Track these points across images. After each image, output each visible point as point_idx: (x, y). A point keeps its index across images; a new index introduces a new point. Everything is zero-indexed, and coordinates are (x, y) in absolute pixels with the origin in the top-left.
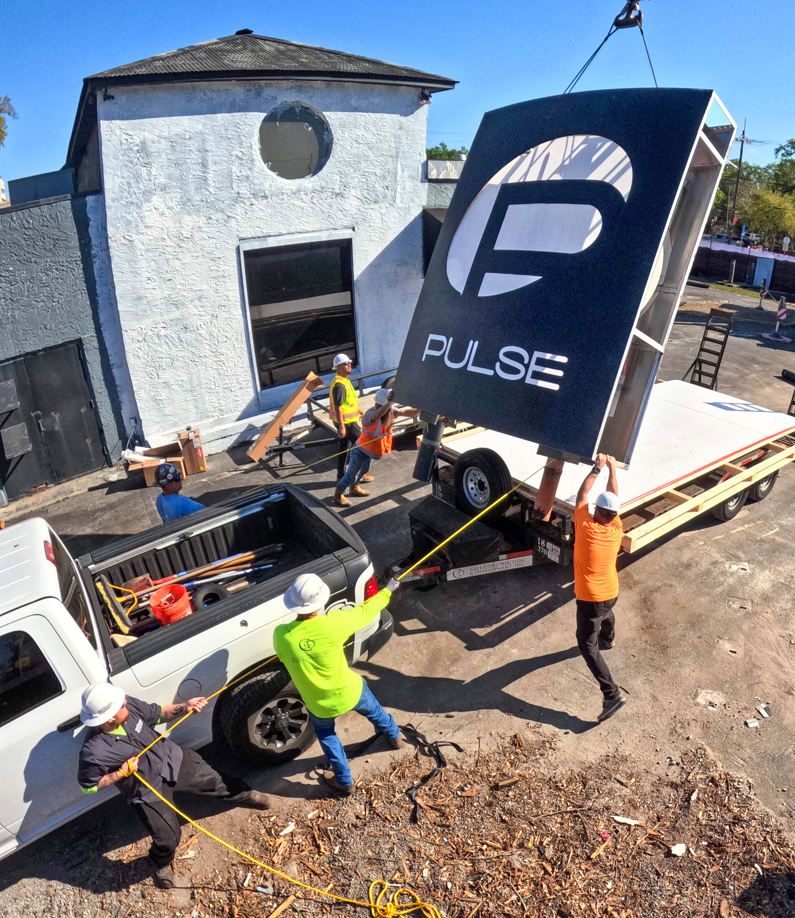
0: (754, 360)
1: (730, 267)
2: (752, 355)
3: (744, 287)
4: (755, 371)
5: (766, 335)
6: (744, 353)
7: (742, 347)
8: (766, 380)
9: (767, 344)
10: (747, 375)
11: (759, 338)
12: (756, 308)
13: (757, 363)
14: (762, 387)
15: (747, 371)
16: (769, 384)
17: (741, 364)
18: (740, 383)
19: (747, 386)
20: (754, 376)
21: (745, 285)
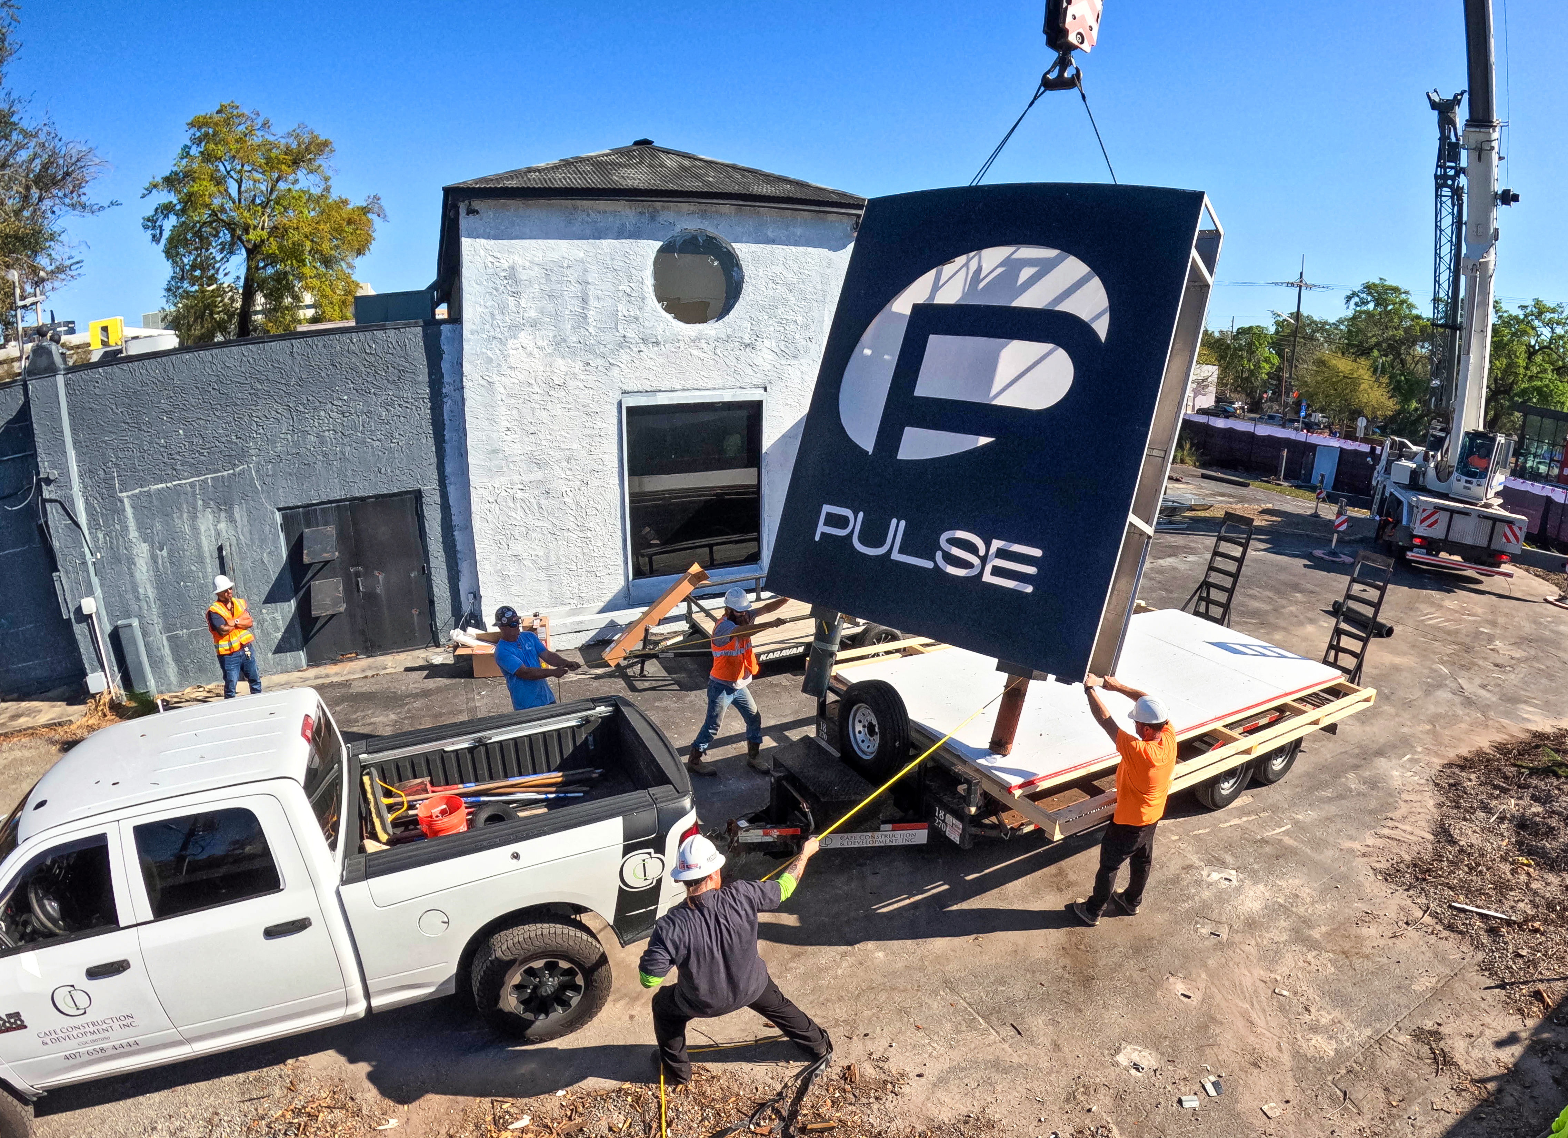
0: (1296, 588)
1: (1279, 458)
2: (1296, 580)
3: (1298, 487)
4: (1297, 603)
5: (1319, 553)
6: (1282, 577)
7: (1283, 569)
8: (1310, 615)
9: (1318, 564)
10: (1284, 607)
11: (1309, 556)
12: (1311, 515)
13: (1300, 592)
14: (1301, 624)
15: (1284, 602)
16: (1311, 621)
17: (1278, 592)
18: (1272, 619)
19: (1282, 623)
20: (1293, 608)
21: (1300, 483)
